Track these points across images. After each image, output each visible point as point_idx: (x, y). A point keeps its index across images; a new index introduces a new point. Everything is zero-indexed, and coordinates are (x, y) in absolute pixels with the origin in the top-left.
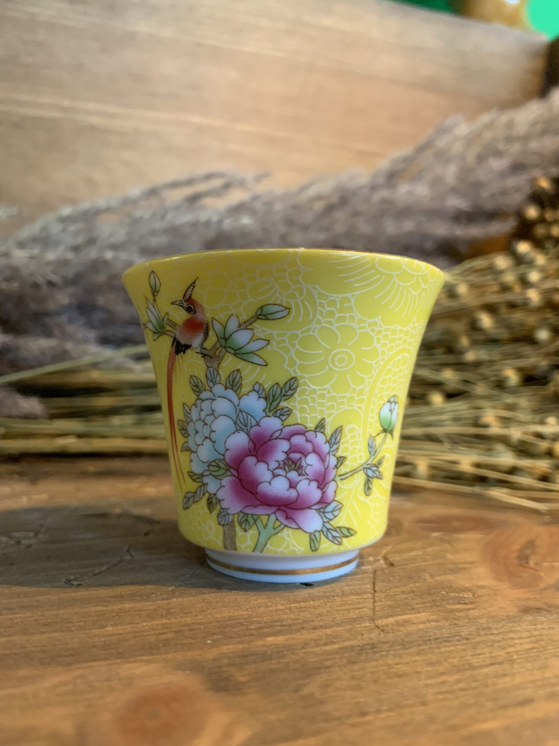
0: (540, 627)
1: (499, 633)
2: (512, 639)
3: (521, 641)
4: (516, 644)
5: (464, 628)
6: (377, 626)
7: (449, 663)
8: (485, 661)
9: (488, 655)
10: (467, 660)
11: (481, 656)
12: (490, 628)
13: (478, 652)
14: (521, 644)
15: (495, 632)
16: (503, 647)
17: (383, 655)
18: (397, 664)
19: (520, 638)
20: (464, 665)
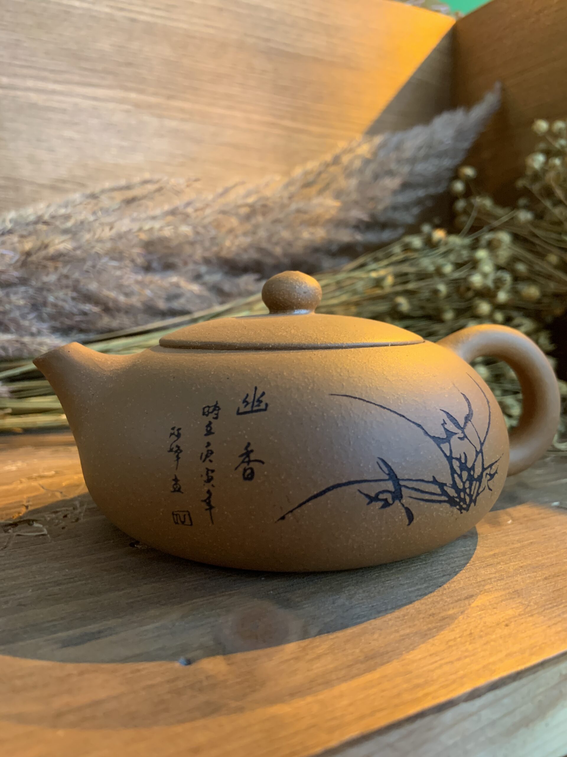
0: (468, 548)
1: (444, 555)
2: (452, 558)
3: (458, 559)
4: (456, 561)
7: (419, 577)
8: (440, 574)
9: (441, 570)
10: (429, 574)
11: (437, 571)
13: (434, 568)
14: (459, 561)
16: (448, 564)
17: (377, 576)
18: (387, 581)
19: (457, 557)
20: (428, 577)
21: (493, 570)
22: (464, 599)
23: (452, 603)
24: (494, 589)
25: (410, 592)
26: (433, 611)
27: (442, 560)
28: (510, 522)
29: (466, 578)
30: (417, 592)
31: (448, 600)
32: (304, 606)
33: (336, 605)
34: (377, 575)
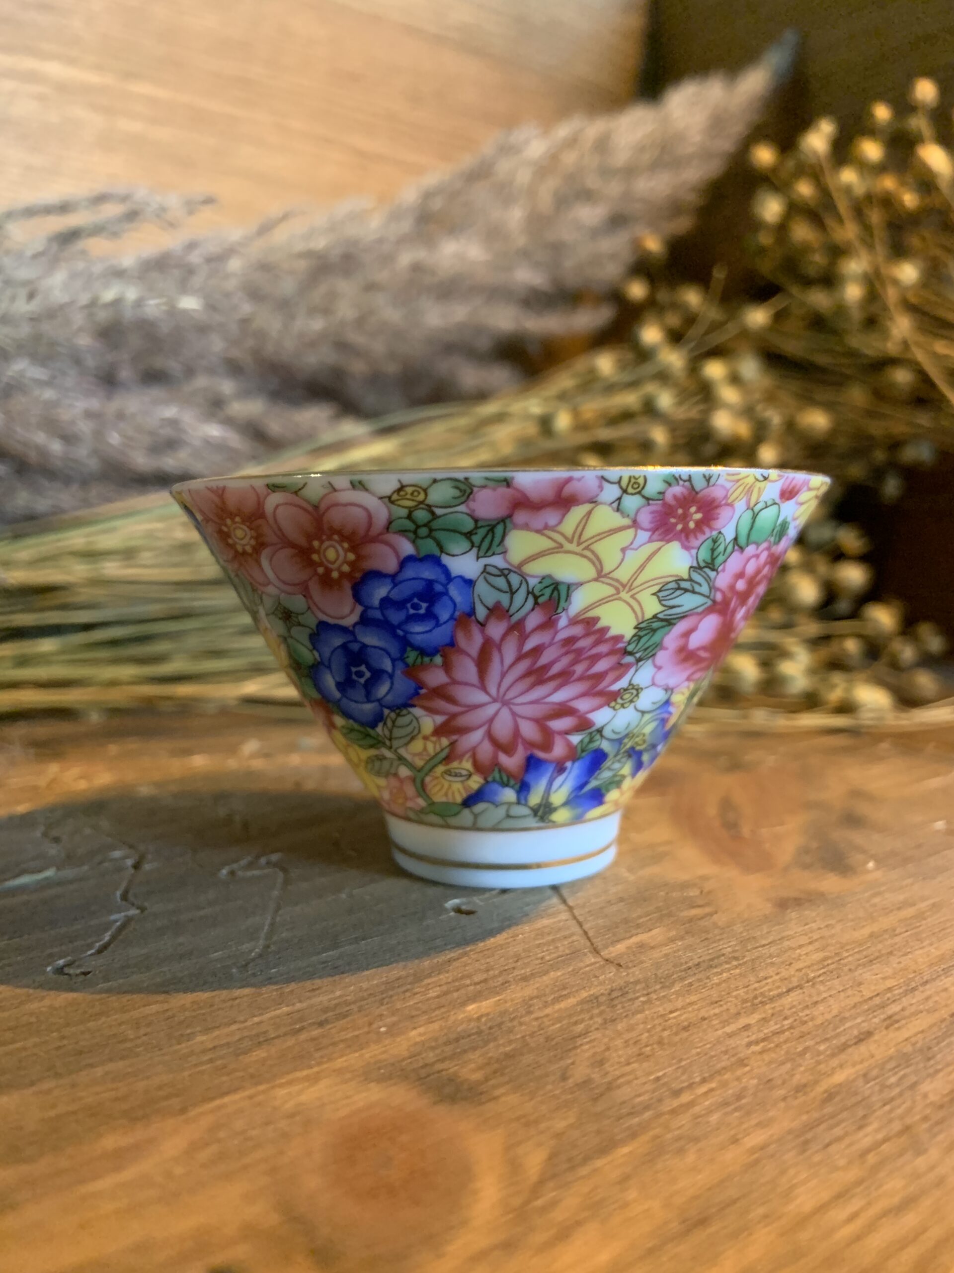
0: (814, 925)
1: (771, 943)
2: (791, 948)
3: (803, 951)
5: (721, 943)
6: (607, 960)
7: (736, 997)
9: (776, 978)
10: (755, 989)
11: (769, 980)
12: (754, 938)
13: (762, 974)
14: (807, 954)
15: (764, 942)
16: (788, 963)
17: (644, 1003)
18: (671, 1012)
19: (800, 947)
20: (755, 997)
21: (889, 971)
22: (856, 1044)
23: (833, 1055)
24: (907, 1013)
25: (730, 1036)
26: (797, 1079)
27: (771, 956)
28: (871, 865)
29: (839, 992)
30: (745, 1034)
31: (822, 1047)
32: (497, 1092)
33: (571, 1082)
34: (642, 999)
